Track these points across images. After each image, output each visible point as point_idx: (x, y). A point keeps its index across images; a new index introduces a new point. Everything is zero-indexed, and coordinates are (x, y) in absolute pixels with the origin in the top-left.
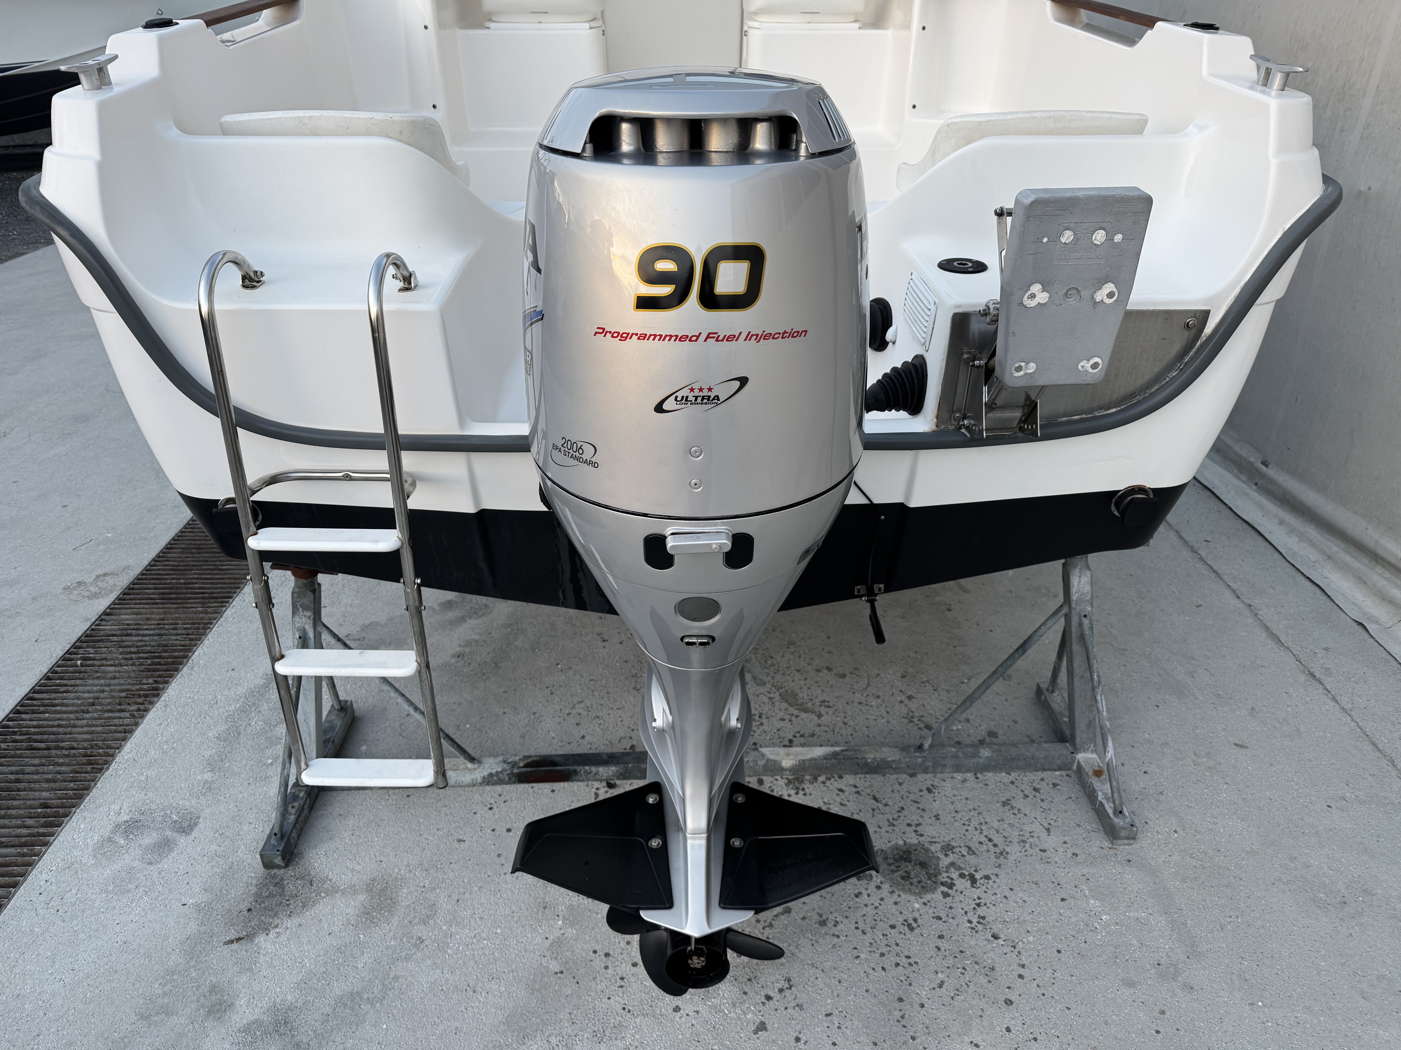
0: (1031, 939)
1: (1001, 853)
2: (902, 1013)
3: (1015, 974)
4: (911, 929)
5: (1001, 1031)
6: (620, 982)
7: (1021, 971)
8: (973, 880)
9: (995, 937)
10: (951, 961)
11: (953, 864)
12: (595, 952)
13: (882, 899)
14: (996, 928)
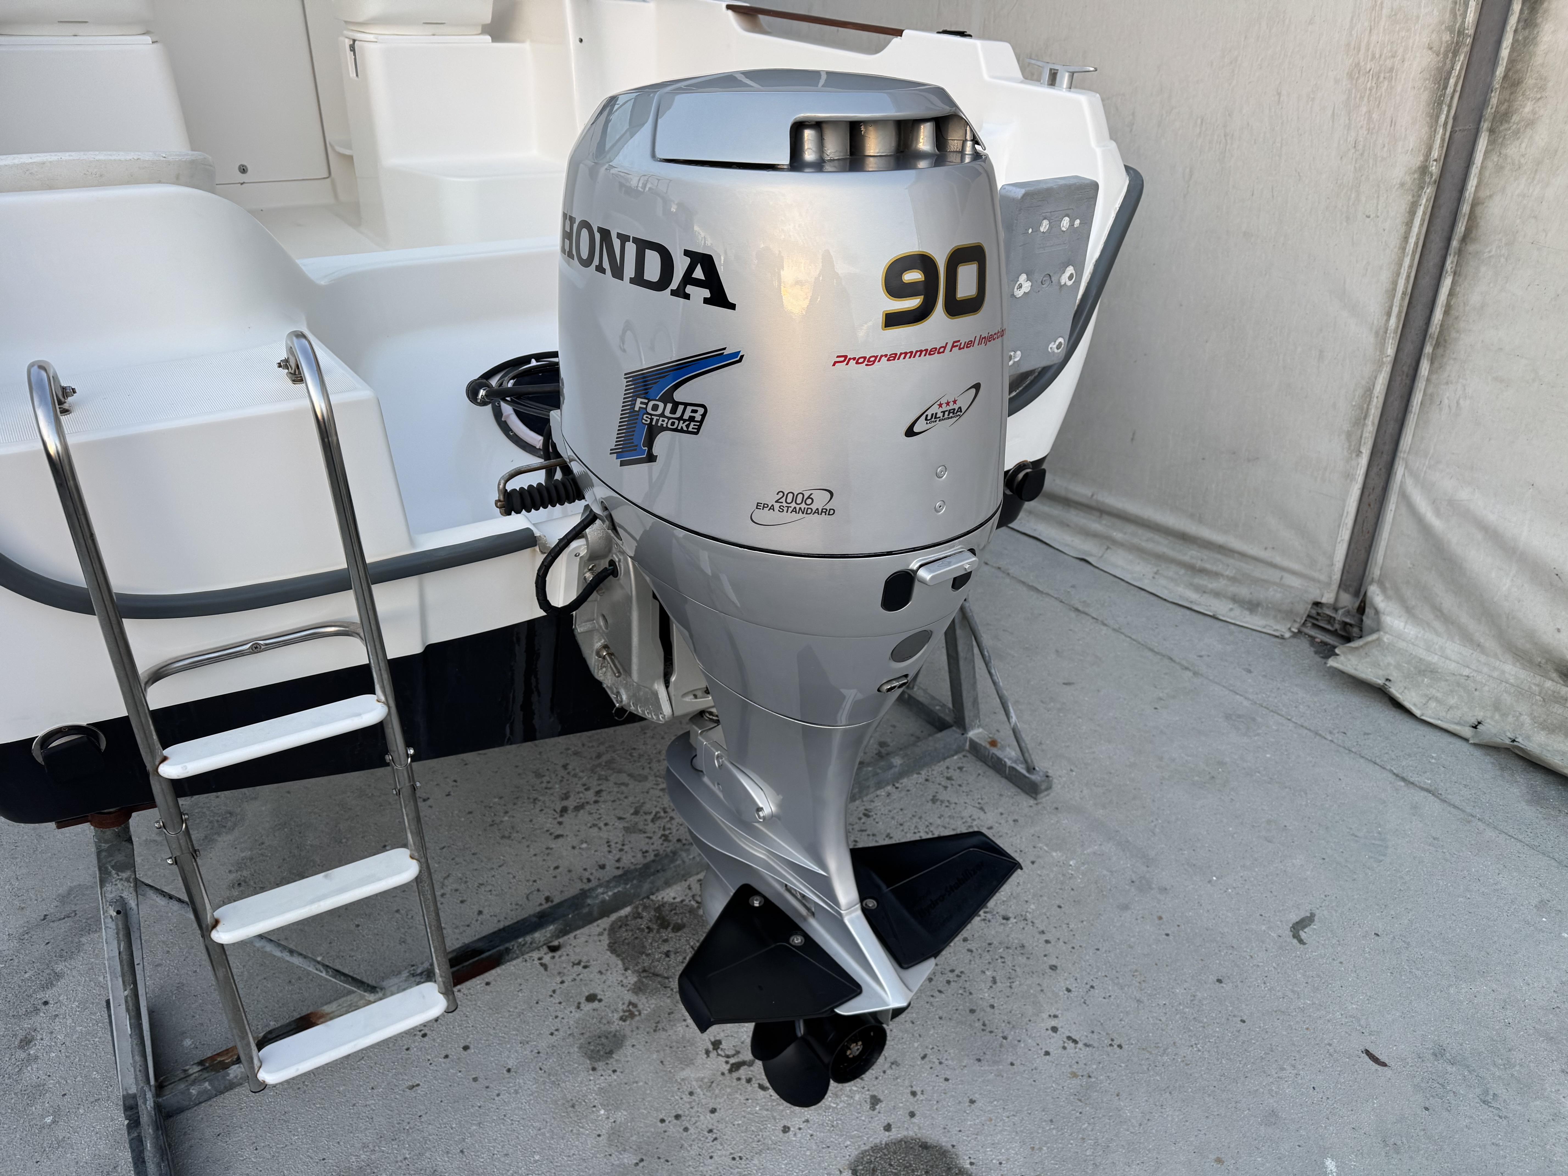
0: (1033, 906)
2: (981, 1021)
3: (1042, 941)
5: (1065, 994)
6: (711, 1136)
7: (1045, 937)
10: (987, 957)
12: (662, 1121)
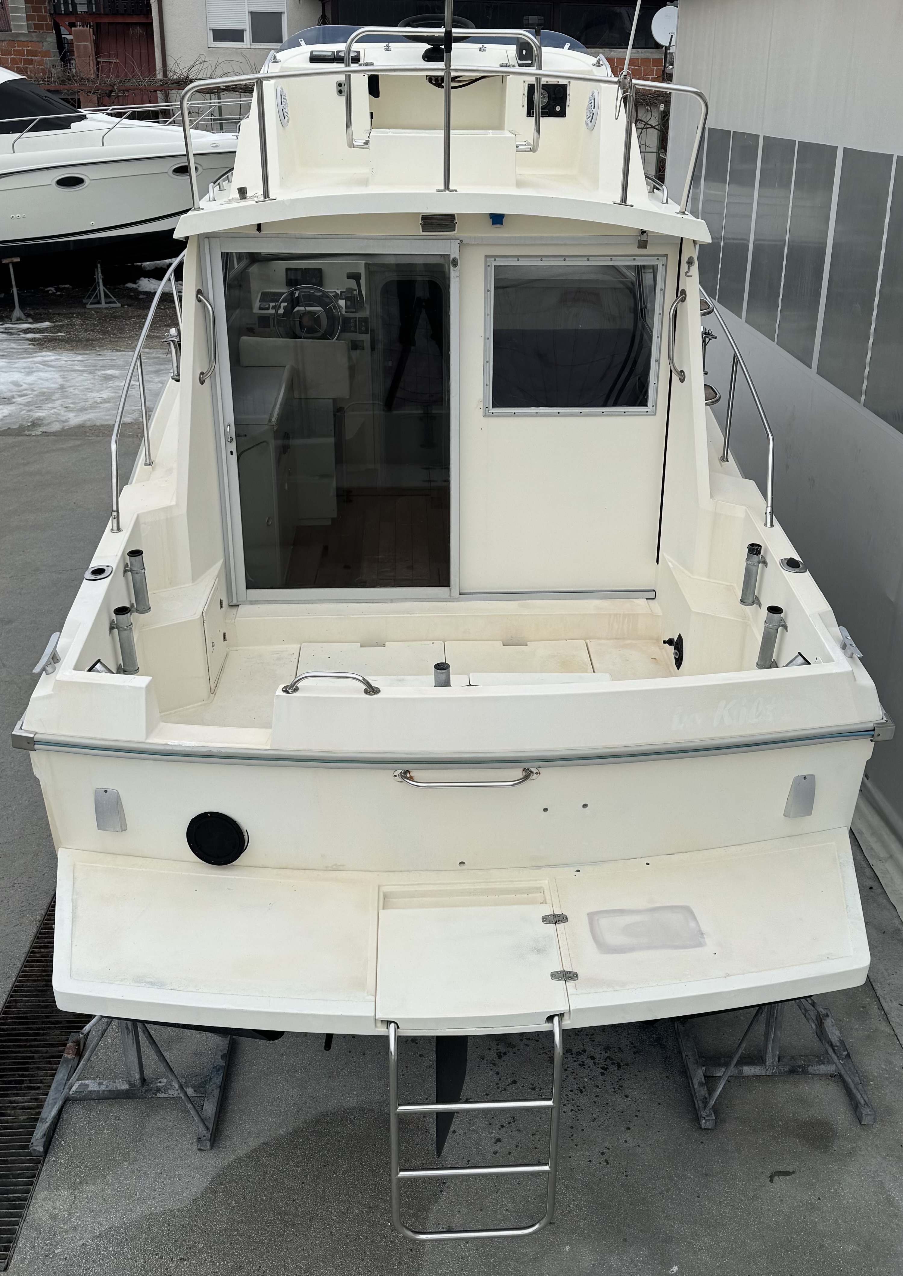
1: (637, 1052)
4: (581, 1092)
8: (619, 1066)
9: (627, 1097)
11: (609, 1057)
13: (567, 1076)
14: (628, 1091)
